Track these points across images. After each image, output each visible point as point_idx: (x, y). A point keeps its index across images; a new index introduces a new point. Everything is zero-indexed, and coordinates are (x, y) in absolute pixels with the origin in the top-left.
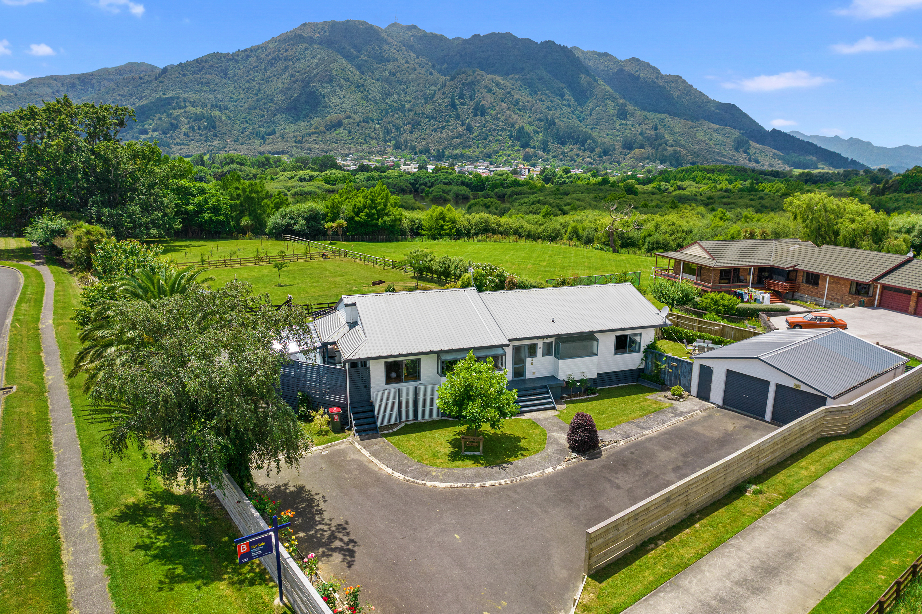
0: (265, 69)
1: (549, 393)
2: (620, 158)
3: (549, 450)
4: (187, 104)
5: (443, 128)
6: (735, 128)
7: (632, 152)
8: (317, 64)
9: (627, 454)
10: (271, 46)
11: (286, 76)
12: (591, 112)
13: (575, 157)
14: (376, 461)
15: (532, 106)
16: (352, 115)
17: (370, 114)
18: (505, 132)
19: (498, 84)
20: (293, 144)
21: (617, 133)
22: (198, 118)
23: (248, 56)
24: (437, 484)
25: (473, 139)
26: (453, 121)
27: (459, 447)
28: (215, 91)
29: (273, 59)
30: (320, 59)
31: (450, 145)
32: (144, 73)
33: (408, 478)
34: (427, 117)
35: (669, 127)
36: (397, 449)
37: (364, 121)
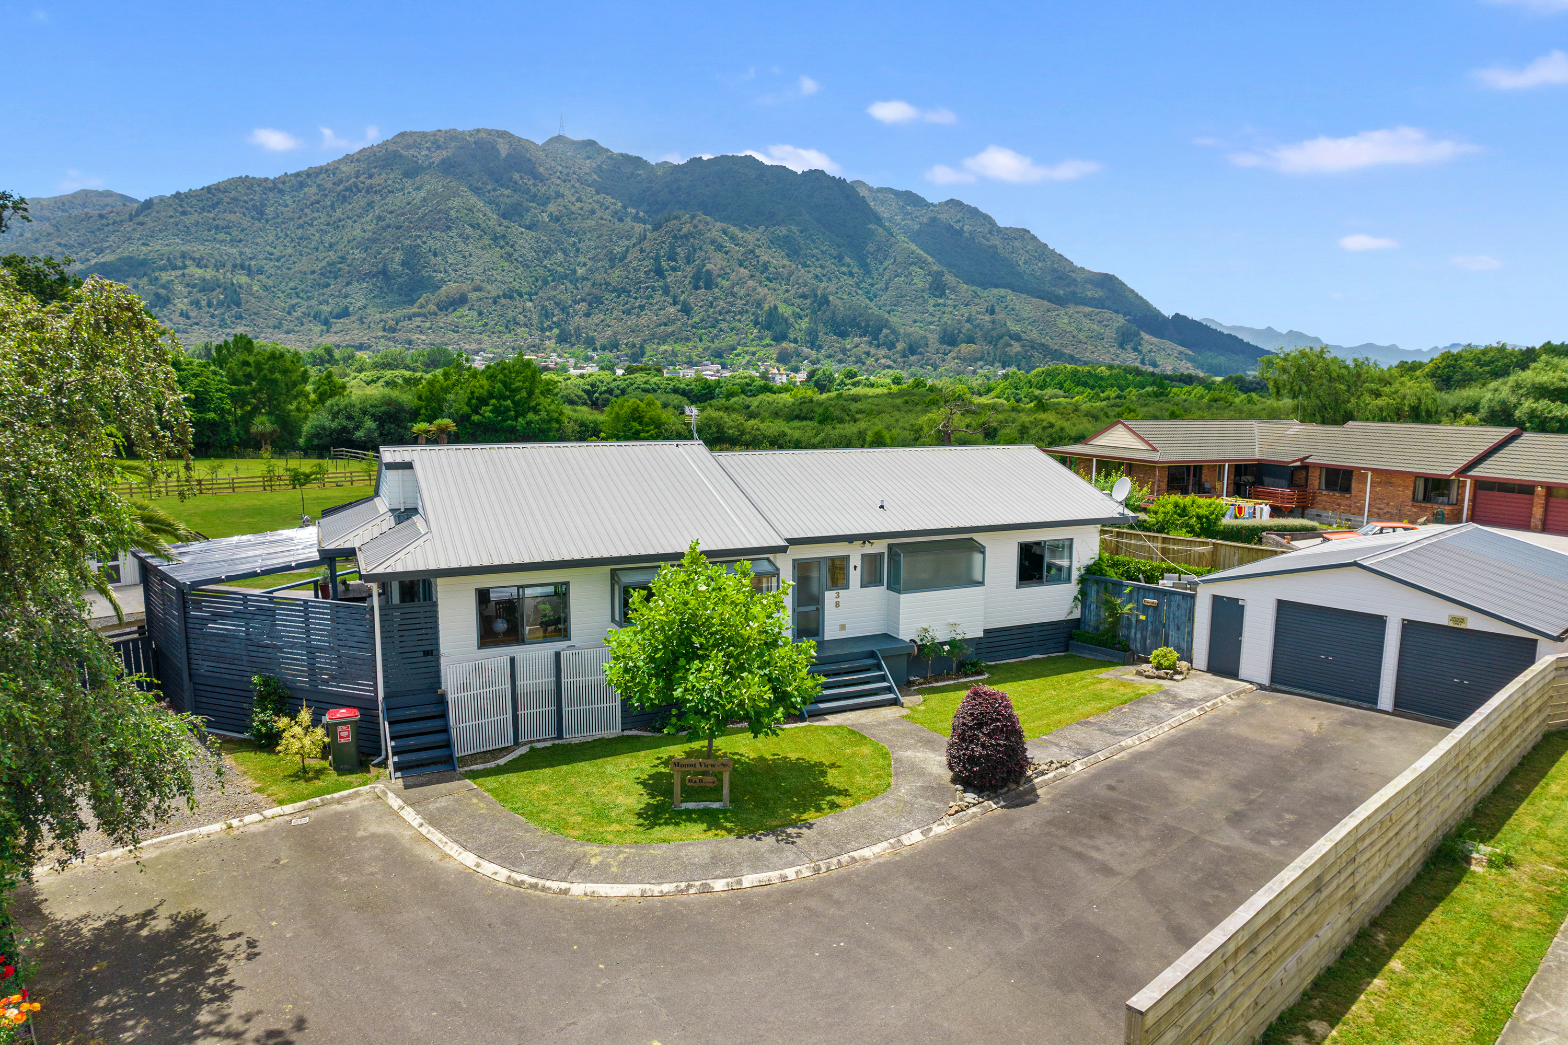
0: (332, 206)
1: (880, 668)
2: (936, 358)
3: (904, 789)
4: (188, 262)
5: (642, 308)
6: (1117, 312)
7: (956, 350)
8: (424, 199)
9: (1100, 790)
10: (344, 169)
11: (368, 218)
12: (887, 284)
13: (864, 356)
14: (436, 836)
15: (791, 274)
16: (484, 285)
17: (516, 285)
18: (746, 316)
19: (733, 238)
20: (380, 334)
21: (930, 319)
22: (206, 287)
23: (302, 185)
24: (604, 889)
25: (693, 327)
26: (658, 296)
27: (668, 792)
28: (240, 241)
29: (346, 189)
30: (428, 191)
31: (653, 336)
32: (109, 209)
33: (518, 877)
34: (615, 290)
35: (1013, 309)
36: (499, 806)
37: (505, 296)
